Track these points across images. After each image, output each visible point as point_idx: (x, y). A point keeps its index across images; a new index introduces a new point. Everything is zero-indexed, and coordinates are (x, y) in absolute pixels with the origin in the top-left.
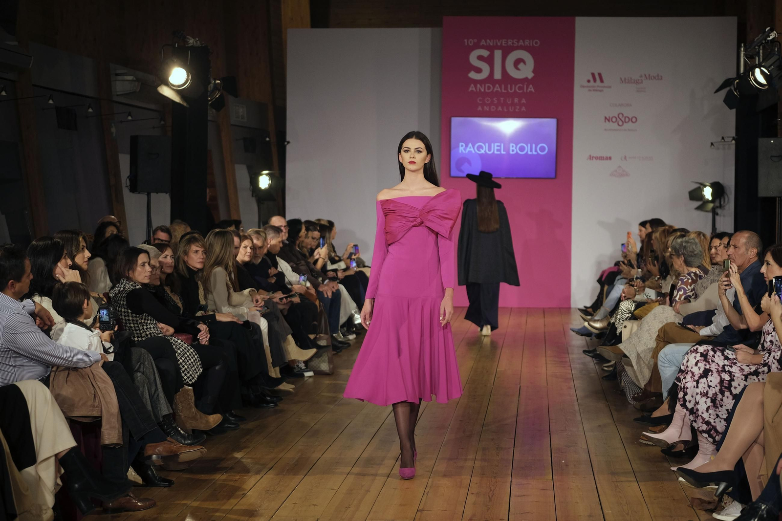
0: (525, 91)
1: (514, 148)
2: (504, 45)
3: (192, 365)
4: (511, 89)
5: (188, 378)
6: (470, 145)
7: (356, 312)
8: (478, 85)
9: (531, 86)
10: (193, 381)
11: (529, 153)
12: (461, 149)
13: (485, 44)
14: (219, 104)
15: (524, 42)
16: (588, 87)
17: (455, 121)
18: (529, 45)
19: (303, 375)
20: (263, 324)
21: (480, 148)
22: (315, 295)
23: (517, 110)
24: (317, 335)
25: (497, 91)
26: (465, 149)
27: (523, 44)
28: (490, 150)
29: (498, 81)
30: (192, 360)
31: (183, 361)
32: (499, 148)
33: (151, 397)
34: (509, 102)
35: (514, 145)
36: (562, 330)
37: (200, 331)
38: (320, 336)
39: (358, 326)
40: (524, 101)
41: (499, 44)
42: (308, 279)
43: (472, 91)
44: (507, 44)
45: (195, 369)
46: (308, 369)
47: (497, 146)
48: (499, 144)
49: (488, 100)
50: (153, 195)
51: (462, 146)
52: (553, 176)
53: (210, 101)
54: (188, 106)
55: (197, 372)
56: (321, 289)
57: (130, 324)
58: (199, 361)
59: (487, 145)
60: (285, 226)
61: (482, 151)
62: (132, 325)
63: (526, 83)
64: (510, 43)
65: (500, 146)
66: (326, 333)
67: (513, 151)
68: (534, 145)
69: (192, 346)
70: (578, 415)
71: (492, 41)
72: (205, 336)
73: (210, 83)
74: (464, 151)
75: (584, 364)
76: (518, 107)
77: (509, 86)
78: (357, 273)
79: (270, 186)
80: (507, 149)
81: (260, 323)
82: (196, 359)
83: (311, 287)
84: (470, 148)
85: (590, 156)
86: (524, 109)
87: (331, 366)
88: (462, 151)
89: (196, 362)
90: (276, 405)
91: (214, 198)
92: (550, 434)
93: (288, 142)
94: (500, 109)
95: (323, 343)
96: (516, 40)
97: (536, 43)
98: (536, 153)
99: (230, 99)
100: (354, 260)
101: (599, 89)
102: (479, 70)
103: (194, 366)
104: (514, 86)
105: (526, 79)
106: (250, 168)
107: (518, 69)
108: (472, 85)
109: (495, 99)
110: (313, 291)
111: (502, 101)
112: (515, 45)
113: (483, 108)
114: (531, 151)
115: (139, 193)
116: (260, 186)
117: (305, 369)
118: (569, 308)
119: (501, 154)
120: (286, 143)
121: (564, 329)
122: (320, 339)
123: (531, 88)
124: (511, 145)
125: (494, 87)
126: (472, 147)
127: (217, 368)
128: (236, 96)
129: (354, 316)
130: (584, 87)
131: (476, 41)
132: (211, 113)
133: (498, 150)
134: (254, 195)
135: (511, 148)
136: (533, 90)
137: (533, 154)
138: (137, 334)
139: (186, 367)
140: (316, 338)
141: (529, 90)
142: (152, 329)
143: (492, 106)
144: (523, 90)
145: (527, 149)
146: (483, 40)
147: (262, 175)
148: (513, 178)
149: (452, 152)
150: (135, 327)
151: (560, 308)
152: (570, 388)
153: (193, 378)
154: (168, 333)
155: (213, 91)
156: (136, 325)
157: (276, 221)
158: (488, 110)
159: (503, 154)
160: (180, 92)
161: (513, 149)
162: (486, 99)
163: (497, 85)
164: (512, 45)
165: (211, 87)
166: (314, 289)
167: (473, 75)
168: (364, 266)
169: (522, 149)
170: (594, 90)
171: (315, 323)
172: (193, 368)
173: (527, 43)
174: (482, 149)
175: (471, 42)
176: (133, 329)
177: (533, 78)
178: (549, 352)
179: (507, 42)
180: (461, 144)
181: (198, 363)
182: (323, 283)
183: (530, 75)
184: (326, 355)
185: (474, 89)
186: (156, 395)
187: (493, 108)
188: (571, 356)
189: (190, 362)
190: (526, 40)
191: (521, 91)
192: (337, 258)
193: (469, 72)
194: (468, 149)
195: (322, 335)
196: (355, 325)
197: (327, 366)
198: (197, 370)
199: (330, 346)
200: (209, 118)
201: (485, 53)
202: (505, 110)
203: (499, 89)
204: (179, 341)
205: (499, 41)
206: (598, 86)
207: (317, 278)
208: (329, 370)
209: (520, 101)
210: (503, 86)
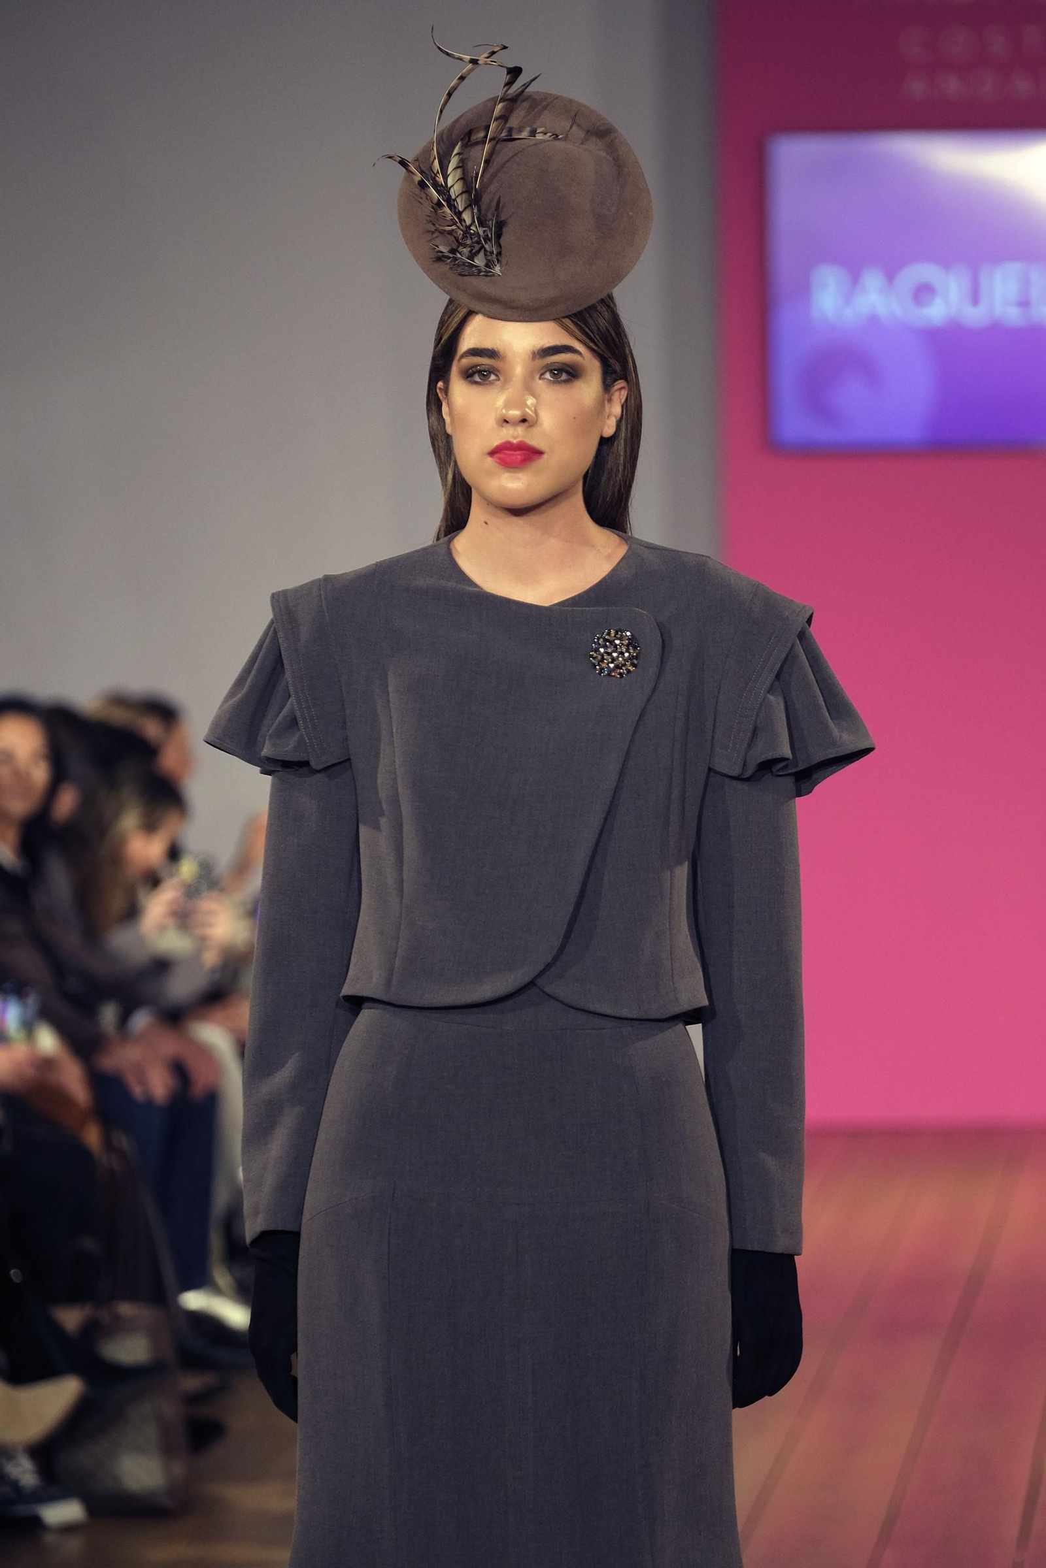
6: (873, 281)
17: (792, 154)
19: (36, 1523)
21: (923, 292)
22: (82, 1095)
24: (99, 1311)
26: (846, 302)
38: (113, 1313)
42: (47, 1014)
51: (831, 285)
56: (110, 1064)
61: (936, 312)
74: (839, 314)
84: (874, 294)
87: (178, 1470)
88: (829, 311)
94: (1025, 83)
95: (130, 1351)
110: (69, 1077)
111: (1033, 46)
113: (934, 84)
117: (41, 1487)
119: (1032, 325)
122: (118, 1327)
133: (1017, 304)
140: (90, 1325)
143: (984, 75)
158: (958, 91)
166: (76, 1068)
182: (123, 1031)
194: (864, 302)
197: (157, 1472)
199: (165, 1363)
208: (167, 1491)
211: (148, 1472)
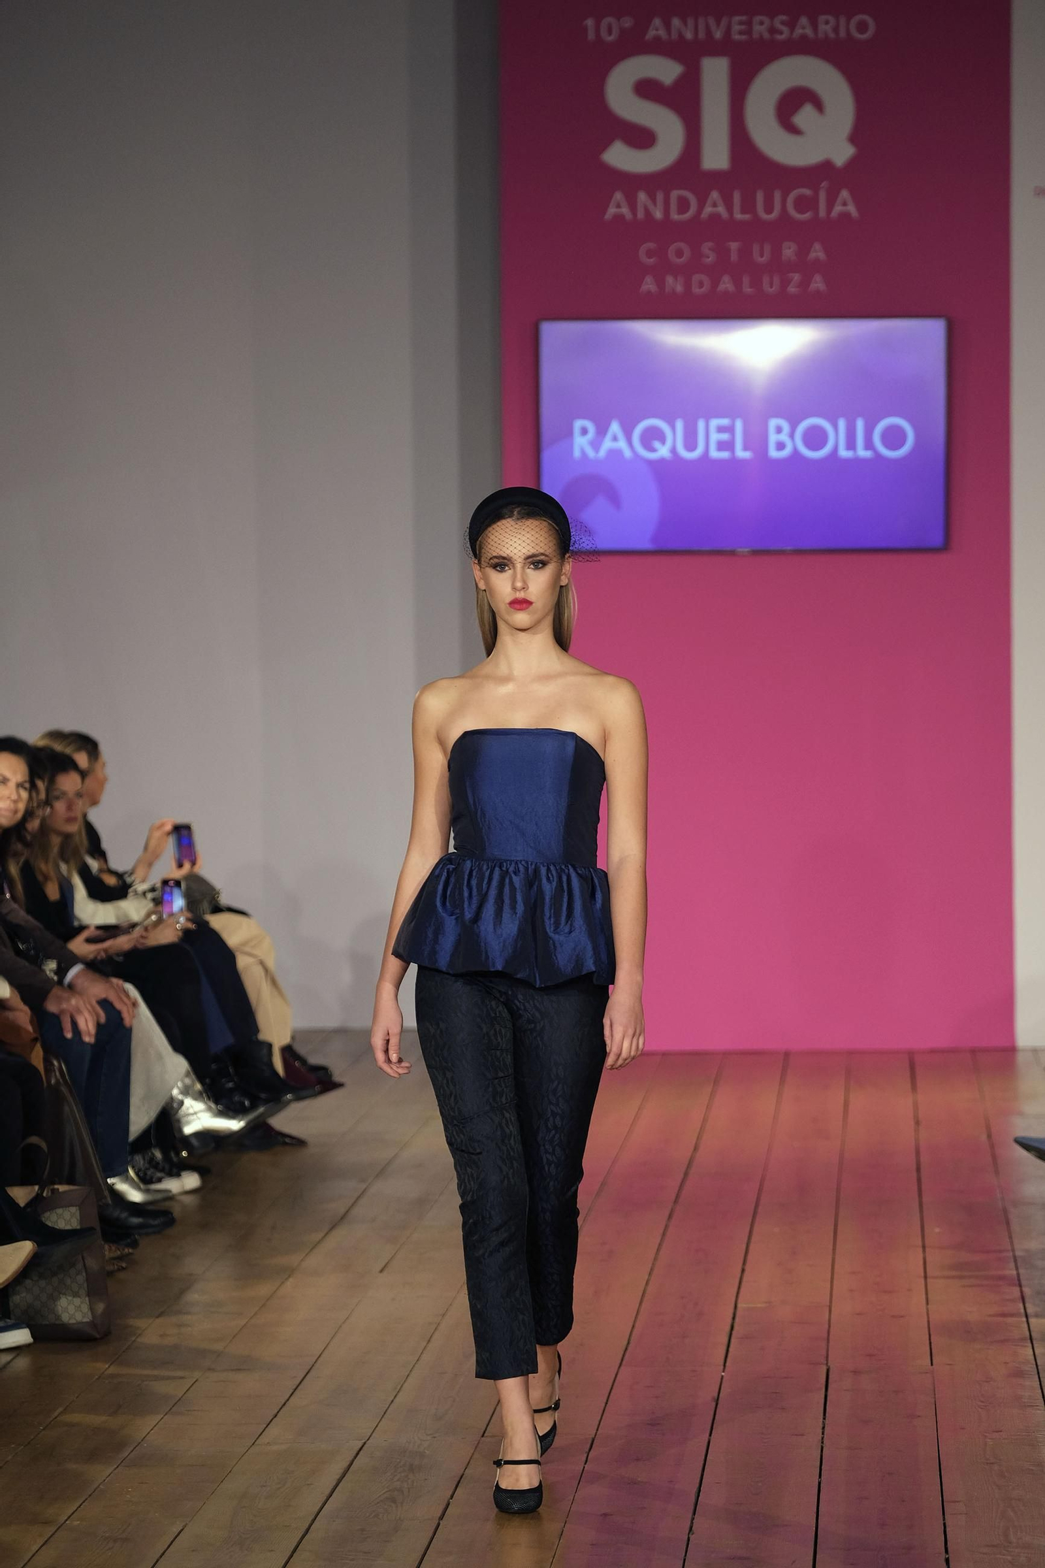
0: (822, 213)
1: (784, 437)
2: (737, 37)
4: (769, 209)
6: (615, 427)
7: (186, 1091)
8: (642, 196)
9: (845, 194)
11: (844, 453)
12: (581, 443)
13: (662, 33)
15: (815, 25)
18: (832, 35)
21: (652, 437)
22: (30, 1028)
23: (792, 289)
24: (42, 1189)
25: (715, 217)
26: (596, 445)
27: (809, 32)
28: (691, 445)
29: (716, 178)
32: (725, 436)
34: (762, 256)
35: (787, 426)
36: (984, 1137)
38: (53, 1191)
40: (817, 252)
41: (718, 35)
43: (619, 218)
44: (749, 32)
46: (11, 1321)
47: (721, 429)
48: (725, 422)
49: (679, 252)
51: (584, 431)
52: (937, 539)
56: (52, 1007)
59: (679, 425)
61: (663, 451)
63: (824, 184)
64: (760, 28)
65: (730, 430)
67: (781, 446)
68: (860, 424)
71: (690, 21)
74: (591, 453)
76: (796, 277)
77: (760, 196)
78: (186, 935)
80: (756, 441)
83: (17, 1002)
84: (615, 438)
86: (818, 284)
87: (100, 1307)
94: (726, 284)
95: (65, 1219)
96: (784, 18)
97: (862, 27)
98: (869, 455)
100: (178, 884)
102: (642, 138)
104: (777, 195)
105: (826, 167)
107: (793, 130)
108: (618, 196)
109: (707, 248)
110: (22, 1016)
111: (734, 257)
112: (779, 37)
113: (661, 283)
114: (851, 445)
118: (1009, 1050)
119: (734, 462)
121: (989, 1136)
122: (55, 1202)
123: (845, 204)
124: (773, 423)
125: (701, 205)
126: (620, 435)
129: (181, 1103)
131: (627, 22)
133: (721, 446)
135: (773, 438)
136: (852, 209)
137: (857, 462)
140: (37, 1200)
141: (838, 209)
143: (696, 278)
144: (816, 209)
145: (836, 438)
146: (657, 22)
148: (782, 553)
149: (547, 457)
151: (974, 1051)
152: (1019, 1374)
158: (679, 288)
159: (743, 462)
161: (783, 441)
162: (673, 248)
163: (715, 195)
164: (766, 35)
166: (26, 1009)
167: (619, 156)
168: (217, 909)
169: (815, 438)
171: (34, 1140)
173: (826, 26)
174: (663, 440)
175: (610, 32)
177: (852, 163)
178: (935, 1231)
179: (749, 23)
180: (578, 424)
182: (60, 982)
183: (842, 153)
184: (80, 1266)
185: (625, 210)
187: (701, 285)
188: (1024, 1245)
190: (822, 18)
191: (807, 216)
192: (111, 881)
193: (606, 145)
194: (607, 444)
195: (62, 1188)
196: (187, 1140)
197: (85, 1308)
201: (666, 71)
202: (748, 290)
203: (721, 210)
205: (718, 24)
207: (37, 962)
208: (93, 1324)
209: (803, 250)
210: (737, 197)
211: (78, 1308)
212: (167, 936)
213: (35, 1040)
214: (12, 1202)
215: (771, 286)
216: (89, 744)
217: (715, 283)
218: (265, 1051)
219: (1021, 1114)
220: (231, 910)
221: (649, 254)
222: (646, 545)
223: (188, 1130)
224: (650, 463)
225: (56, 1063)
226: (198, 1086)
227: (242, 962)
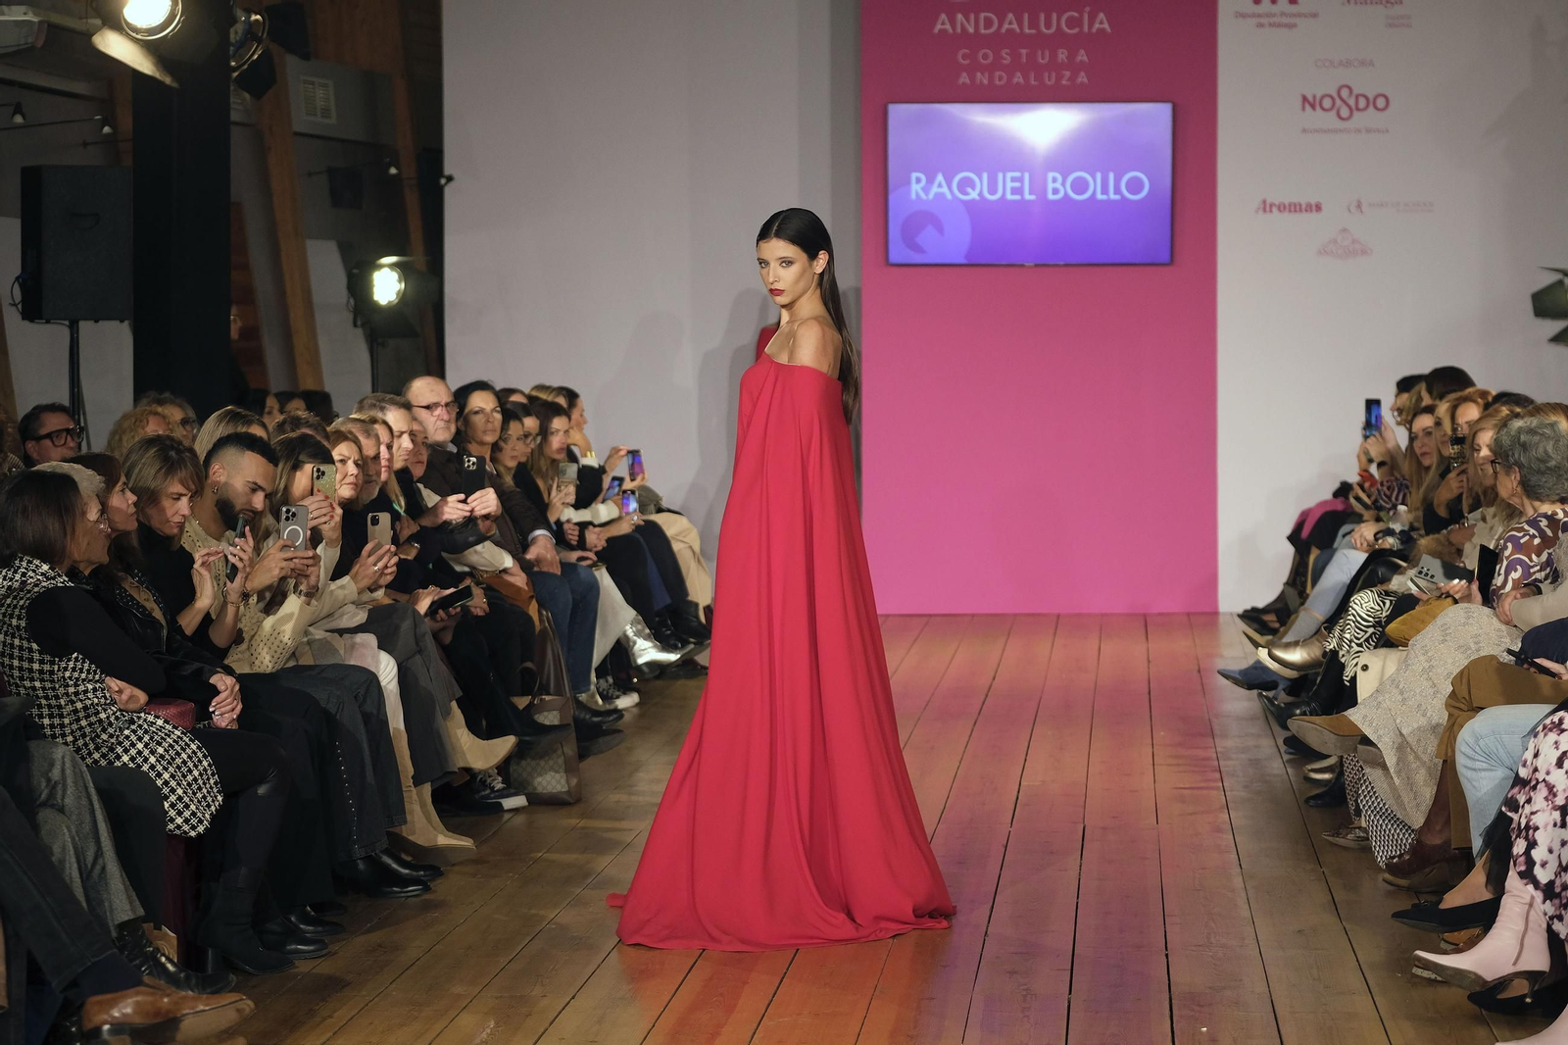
0: (1086, 29)
1: (1058, 185)
3: (195, 787)
4: (1048, 25)
5: (187, 821)
6: (940, 178)
7: (638, 634)
8: (960, 17)
9: (1101, 15)
10: (201, 829)
11: (1100, 196)
12: (916, 189)
14: (262, 80)
16: (1254, 15)
17: (900, 114)
19: (499, 808)
20: (386, 669)
21: (965, 184)
22: (526, 588)
23: (1064, 82)
24: (534, 698)
26: (926, 190)
28: (993, 190)
30: (196, 773)
31: (173, 776)
32: (1017, 184)
33: (85, 875)
34: (1043, 59)
35: (1060, 178)
36: (1196, 673)
37: (217, 692)
38: (541, 700)
39: (645, 669)
40: (1082, 56)
43: (943, 32)
45: (204, 797)
46: (512, 791)
47: (1013, 180)
48: (1017, 174)
49: (984, 56)
50: (85, 327)
51: (918, 181)
52: (1165, 256)
53: (234, 69)
54: (175, 85)
55: (209, 806)
57: (32, 680)
58: (213, 775)
59: (985, 176)
60: (447, 405)
61: (974, 195)
62: (37, 684)
63: (1088, 9)
65: (1021, 180)
66: (559, 692)
67: (1056, 191)
68: (1111, 176)
69: (196, 734)
70: (1242, 902)
72: (229, 708)
73: (234, 21)
74: (923, 195)
75: (1255, 763)
76: (1067, 74)
77: (1042, 17)
78: (638, 528)
79: (403, 297)
80: (1039, 188)
81: (377, 667)
82: (205, 770)
83: (517, 570)
84: (940, 186)
85: (1264, 202)
86: (1082, 78)
87: (574, 781)
88: (917, 194)
89: (205, 777)
90: (427, 889)
91: (251, 333)
92: (1167, 955)
93: (450, 179)
94: (1018, 78)
95: (550, 718)
98: (1118, 197)
99: (291, 64)
100: (633, 492)
101: (1285, 20)
103: (200, 789)
104: (1054, 16)
106: (346, 250)
108: (943, 16)
109: (1004, 53)
110: (520, 580)
111: (1024, 59)
113: (972, 78)
114: (1105, 191)
115: (48, 322)
116: (376, 297)
117: (504, 788)
118: (1215, 613)
120: (443, 181)
121: (1200, 672)
124: (1051, 175)
126: (944, 183)
127: (262, 790)
128: (306, 57)
129: (635, 643)
130: (1243, 16)
132: (240, 104)
133: (1014, 191)
134: (359, 323)
135: (1050, 186)
136: (1106, 26)
137: (1109, 202)
138: (50, 706)
139: (180, 791)
140: (530, 705)
141: (1097, 26)
142: (90, 695)
143: (997, 74)
144: (1080, 25)
145: (1094, 185)
147: (381, 266)
148: (1057, 265)
149: (892, 198)
150: (44, 689)
151: (1189, 615)
152: (1219, 830)
153: (201, 821)
154: (131, 706)
155: (242, 45)
156: (48, 685)
157: (423, 389)
159: (1030, 201)
160: (152, 47)
161: (1057, 187)
162: (981, 53)
163: (1010, 16)
165: (236, 33)
166: (523, 575)
168: (660, 510)
169: (1080, 186)
170: (1271, 25)
171: (529, 664)
172: (199, 795)
174: (973, 188)
176: (40, 693)
178: (1161, 735)
180: (914, 175)
181: (212, 781)
184: (559, 751)
185: (948, 27)
186: (98, 867)
187: (1000, 79)
188: (1222, 744)
189: (190, 778)
191: (1076, 31)
194: (935, 189)
195: (547, 698)
196: (639, 668)
197: (563, 781)
198: (209, 799)
199: (569, 725)
200: (234, 116)
202: (1033, 82)
203: (1015, 26)
204: (160, 722)
206: (1283, 14)
208: (568, 792)
209: (1072, 56)
210: (1026, 16)
211: (559, 782)
212: (625, 528)
213: (532, 597)
214: (514, 707)
215: (1049, 80)
216: (572, 396)
217: (1011, 76)
218: (693, 609)
219: (1222, 656)
220: (669, 511)
221: (964, 57)
222: (963, 261)
223: (641, 661)
224: (964, 202)
225: (544, 613)
226: (648, 631)
227: (676, 546)
